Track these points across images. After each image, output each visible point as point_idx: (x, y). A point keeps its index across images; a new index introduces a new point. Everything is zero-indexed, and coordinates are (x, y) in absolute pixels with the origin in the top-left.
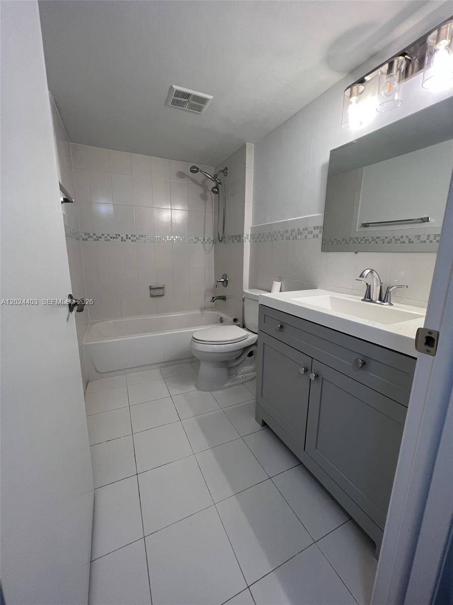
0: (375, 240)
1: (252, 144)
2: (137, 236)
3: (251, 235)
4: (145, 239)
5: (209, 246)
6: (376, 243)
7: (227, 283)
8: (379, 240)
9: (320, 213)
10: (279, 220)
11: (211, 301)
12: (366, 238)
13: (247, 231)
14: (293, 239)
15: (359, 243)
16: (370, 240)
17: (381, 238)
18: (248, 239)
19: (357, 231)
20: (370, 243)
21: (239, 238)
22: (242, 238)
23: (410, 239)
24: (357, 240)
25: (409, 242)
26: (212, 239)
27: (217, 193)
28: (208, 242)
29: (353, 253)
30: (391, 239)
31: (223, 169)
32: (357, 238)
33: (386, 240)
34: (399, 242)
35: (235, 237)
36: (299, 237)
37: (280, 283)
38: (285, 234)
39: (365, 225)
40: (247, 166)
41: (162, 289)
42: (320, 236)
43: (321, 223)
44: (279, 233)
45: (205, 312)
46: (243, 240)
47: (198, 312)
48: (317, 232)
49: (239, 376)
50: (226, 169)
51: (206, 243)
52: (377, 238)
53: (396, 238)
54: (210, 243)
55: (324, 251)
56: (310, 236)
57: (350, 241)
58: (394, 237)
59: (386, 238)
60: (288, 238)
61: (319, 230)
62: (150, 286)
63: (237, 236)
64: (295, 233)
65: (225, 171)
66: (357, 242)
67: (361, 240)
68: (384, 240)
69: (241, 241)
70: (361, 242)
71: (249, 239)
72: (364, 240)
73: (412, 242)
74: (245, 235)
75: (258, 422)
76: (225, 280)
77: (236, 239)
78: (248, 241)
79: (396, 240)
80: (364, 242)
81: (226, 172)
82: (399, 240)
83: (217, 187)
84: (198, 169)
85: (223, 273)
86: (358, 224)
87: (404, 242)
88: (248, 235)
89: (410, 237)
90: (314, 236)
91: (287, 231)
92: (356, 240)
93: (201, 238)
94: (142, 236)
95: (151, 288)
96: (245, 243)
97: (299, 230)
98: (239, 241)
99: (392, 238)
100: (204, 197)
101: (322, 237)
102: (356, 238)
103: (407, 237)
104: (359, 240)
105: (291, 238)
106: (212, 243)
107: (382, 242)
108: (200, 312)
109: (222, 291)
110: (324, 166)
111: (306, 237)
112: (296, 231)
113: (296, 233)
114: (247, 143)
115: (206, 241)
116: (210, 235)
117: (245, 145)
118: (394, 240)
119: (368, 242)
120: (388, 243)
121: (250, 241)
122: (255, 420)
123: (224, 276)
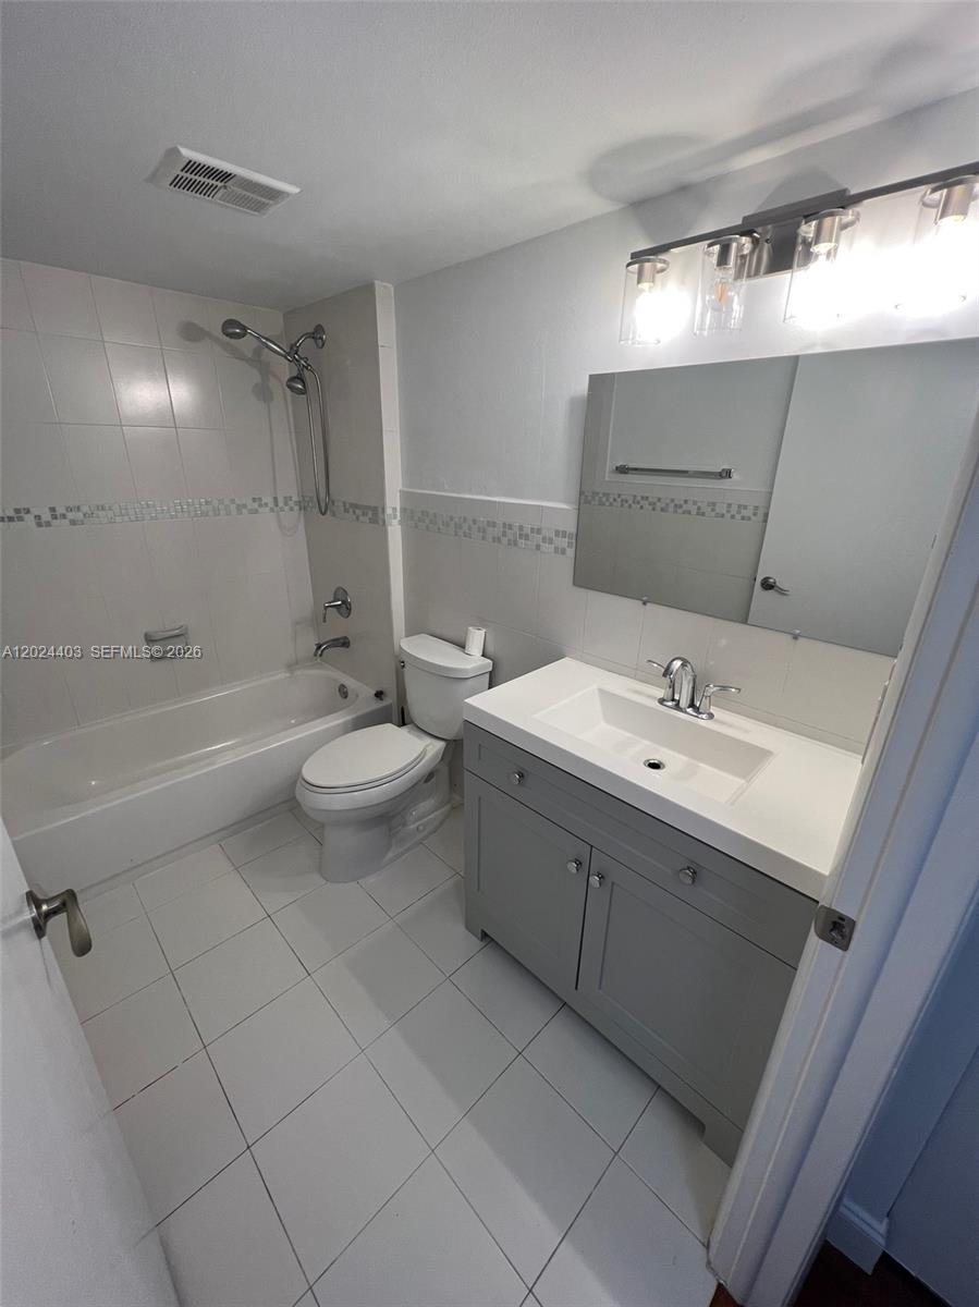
0: (638, 503)
1: (390, 286)
2: (85, 509)
3: (403, 510)
4: (110, 513)
5: (292, 517)
6: (642, 507)
7: (349, 609)
8: (646, 502)
9: (567, 502)
10: (470, 492)
11: (315, 655)
12: (623, 497)
13: (393, 501)
14: (509, 544)
15: (611, 505)
16: (630, 502)
17: (650, 500)
18: (395, 518)
19: (607, 479)
20: (630, 506)
21: (375, 514)
22: (380, 515)
23: (699, 508)
24: (607, 500)
25: (698, 514)
26: (295, 498)
27: (303, 392)
28: (286, 508)
29: (640, 603)
30: (667, 505)
31: (312, 330)
32: (607, 495)
33: (658, 504)
34: (680, 511)
35: (365, 509)
36: (522, 542)
37: (483, 632)
38: (490, 530)
39: (622, 470)
40: (380, 343)
41: (182, 637)
42: (570, 552)
43: (571, 528)
44: (475, 523)
45: (299, 672)
46: (384, 521)
47: (283, 675)
48: (563, 542)
49: (412, 827)
50: (319, 329)
51: (282, 510)
52: (642, 498)
53: (676, 502)
54: (291, 509)
55: (580, 586)
56: (545, 547)
57: (593, 498)
58: (673, 500)
59: (659, 500)
60: (497, 540)
61: (567, 540)
62: (146, 635)
63: (368, 508)
64: (509, 533)
65: (317, 334)
66: (607, 504)
67: (615, 500)
68: (655, 504)
69: (381, 523)
70: (615, 504)
71: (399, 518)
72: (619, 500)
73: (703, 514)
74: (389, 511)
75: (473, 934)
76: (344, 602)
77: (363, 514)
78: (395, 522)
79: (676, 506)
80: (619, 504)
81: (321, 338)
82: (681, 506)
83: (299, 378)
84: (244, 328)
85: (337, 586)
86: (610, 465)
87: (689, 513)
88: (394, 509)
89: (699, 504)
90: (556, 549)
91: (494, 523)
92: (604, 499)
93: (268, 500)
94: (103, 509)
95: (150, 640)
96: (389, 528)
97: (521, 528)
98: (374, 521)
99: (668, 501)
100: (263, 393)
101: (573, 555)
102: (604, 494)
103: (695, 503)
104: (611, 500)
105: (505, 540)
106: (296, 508)
107: (651, 508)
108: (288, 675)
109: (338, 626)
110: (573, 401)
111: (538, 547)
112: (516, 530)
113: (515, 534)
114: (376, 282)
115: (281, 504)
116: (289, 488)
117: (372, 285)
118: (671, 509)
119: (626, 505)
120: (662, 510)
121: (401, 523)
122: (464, 929)
123: (341, 593)
